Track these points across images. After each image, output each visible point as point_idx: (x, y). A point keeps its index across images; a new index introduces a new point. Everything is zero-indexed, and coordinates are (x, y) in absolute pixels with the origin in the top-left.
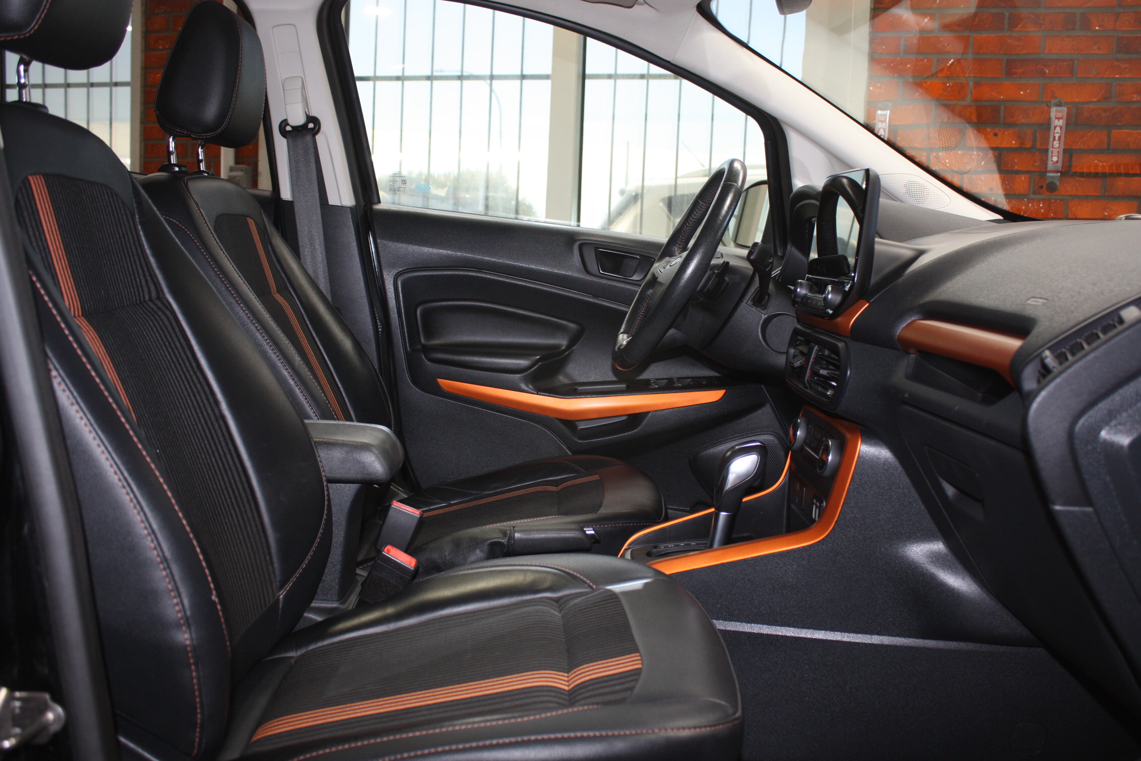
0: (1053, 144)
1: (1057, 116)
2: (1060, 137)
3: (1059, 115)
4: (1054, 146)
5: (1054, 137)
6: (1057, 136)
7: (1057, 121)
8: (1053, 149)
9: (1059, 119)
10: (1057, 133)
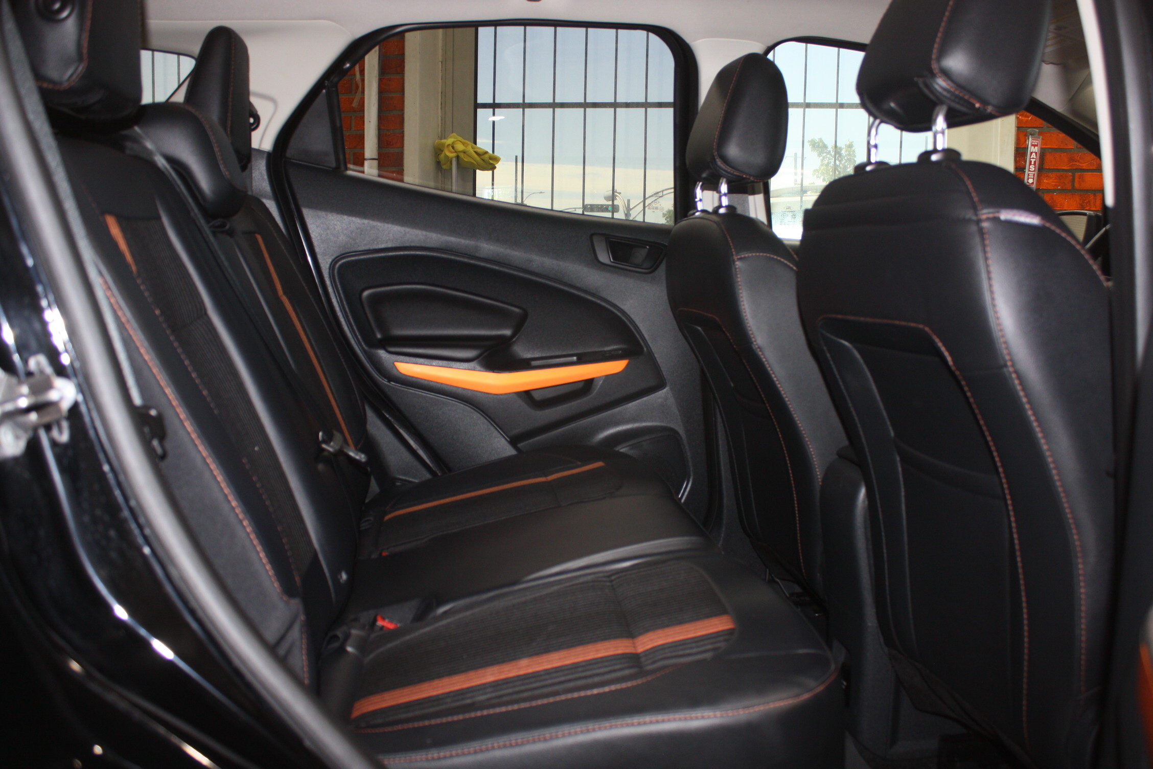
0: (1029, 168)
1: (1033, 143)
2: (1035, 162)
3: (1035, 142)
4: (1030, 170)
5: (1031, 162)
6: (1033, 160)
7: (1033, 147)
8: (1030, 172)
9: (1035, 146)
10: (1033, 158)
